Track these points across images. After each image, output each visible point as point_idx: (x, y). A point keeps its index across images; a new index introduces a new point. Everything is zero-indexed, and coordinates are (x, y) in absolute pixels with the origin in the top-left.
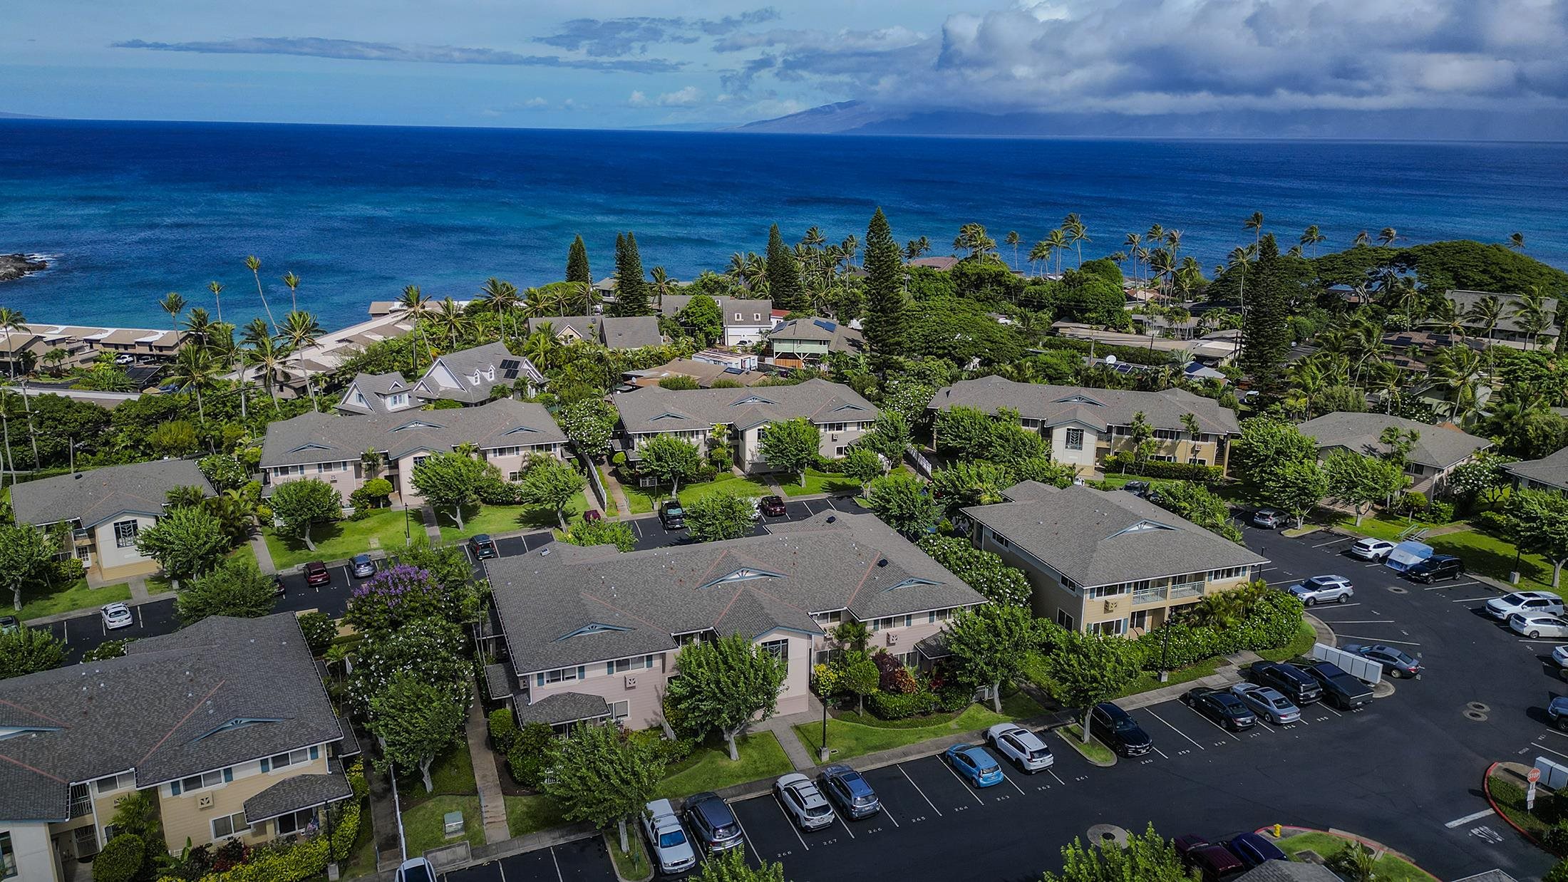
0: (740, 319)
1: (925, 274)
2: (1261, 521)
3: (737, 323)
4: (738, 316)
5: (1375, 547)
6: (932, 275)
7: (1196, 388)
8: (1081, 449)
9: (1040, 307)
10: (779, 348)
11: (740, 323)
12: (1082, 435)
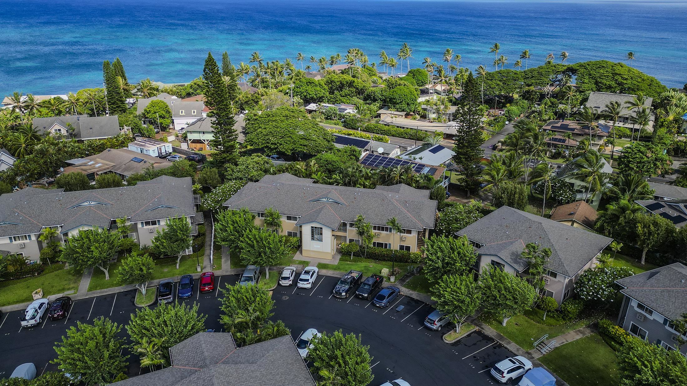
0: (183, 114)
1: (309, 82)
2: (429, 325)
3: (181, 116)
4: (182, 112)
5: (508, 372)
6: (313, 83)
7: (418, 181)
8: (321, 240)
9: (375, 100)
10: (191, 136)
11: (183, 116)
12: (321, 231)
